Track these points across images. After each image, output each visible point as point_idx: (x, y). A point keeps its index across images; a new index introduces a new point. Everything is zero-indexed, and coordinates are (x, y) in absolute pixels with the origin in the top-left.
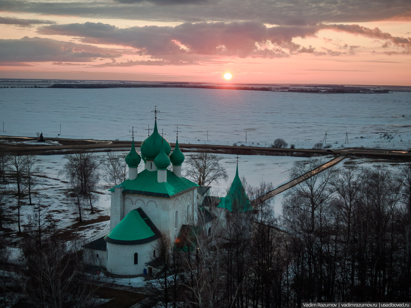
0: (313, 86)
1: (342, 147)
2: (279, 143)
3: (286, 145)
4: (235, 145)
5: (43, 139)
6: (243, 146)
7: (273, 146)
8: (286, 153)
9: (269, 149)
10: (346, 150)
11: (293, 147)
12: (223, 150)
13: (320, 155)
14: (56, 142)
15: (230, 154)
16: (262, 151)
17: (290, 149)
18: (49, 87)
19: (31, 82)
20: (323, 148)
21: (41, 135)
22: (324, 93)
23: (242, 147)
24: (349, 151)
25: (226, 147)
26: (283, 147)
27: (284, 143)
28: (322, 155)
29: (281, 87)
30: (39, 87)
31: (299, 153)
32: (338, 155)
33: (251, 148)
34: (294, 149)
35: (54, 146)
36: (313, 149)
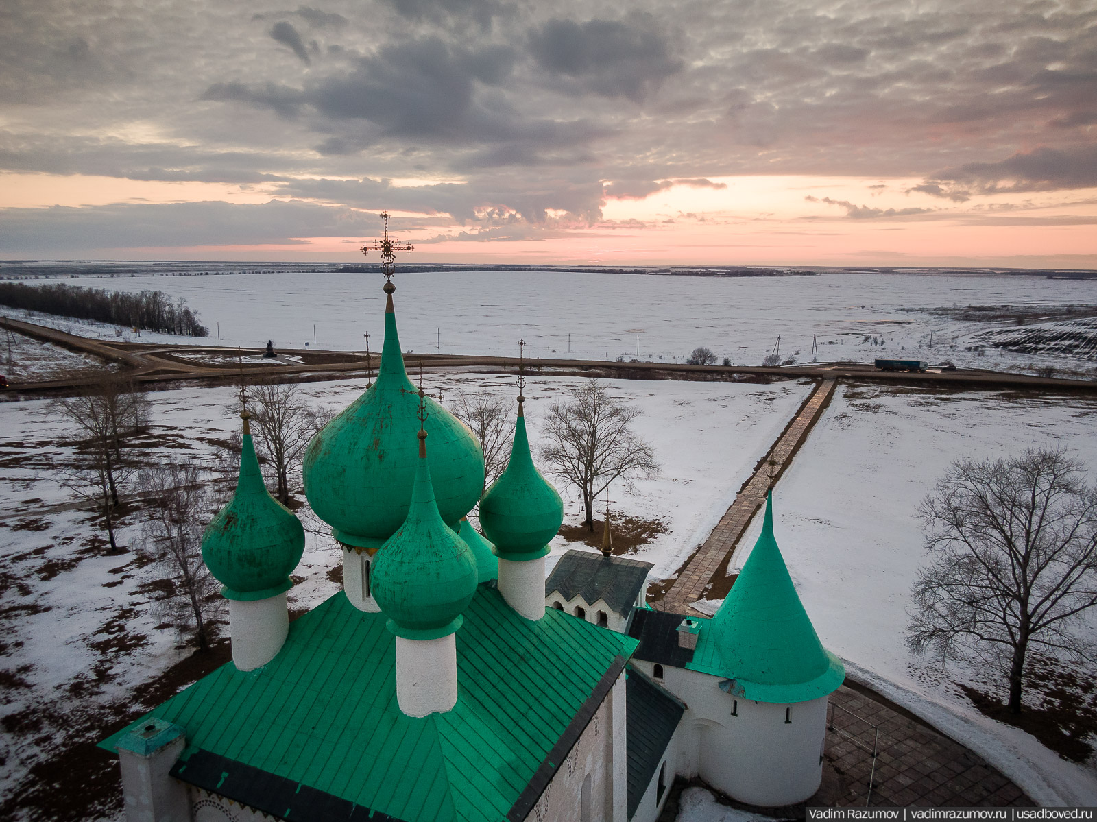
0: (702, 268)
1: (815, 361)
2: (703, 355)
3: (713, 358)
4: (620, 361)
5: (273, 353)
6: (634, 361)
7: (690, 363)
8: (718, 375)
9: (684, 367)
10: (828, 369)
11: (727, 363)
12: (601, 370)
13: (784, 379)
14: (297, 358)
15: (615, 378)
16: (674, 372)
17: (722, 366)
18: (332, 272)
19: (312, 266)
20: (781, 364)
21: (270, 344)
22: (722, 276)
23: (634, 365)
24: (833, 369)
25: (605, 364)
26: (707, 363)
27: (711, 356)
28: (787, 378)
29: (658, 269)
30: (318, 272)
31: (743, 375)
32: (820, 379)
33: (651, 366)
34: (730, 366)
35: (289, 365)
36: (764, 366)
